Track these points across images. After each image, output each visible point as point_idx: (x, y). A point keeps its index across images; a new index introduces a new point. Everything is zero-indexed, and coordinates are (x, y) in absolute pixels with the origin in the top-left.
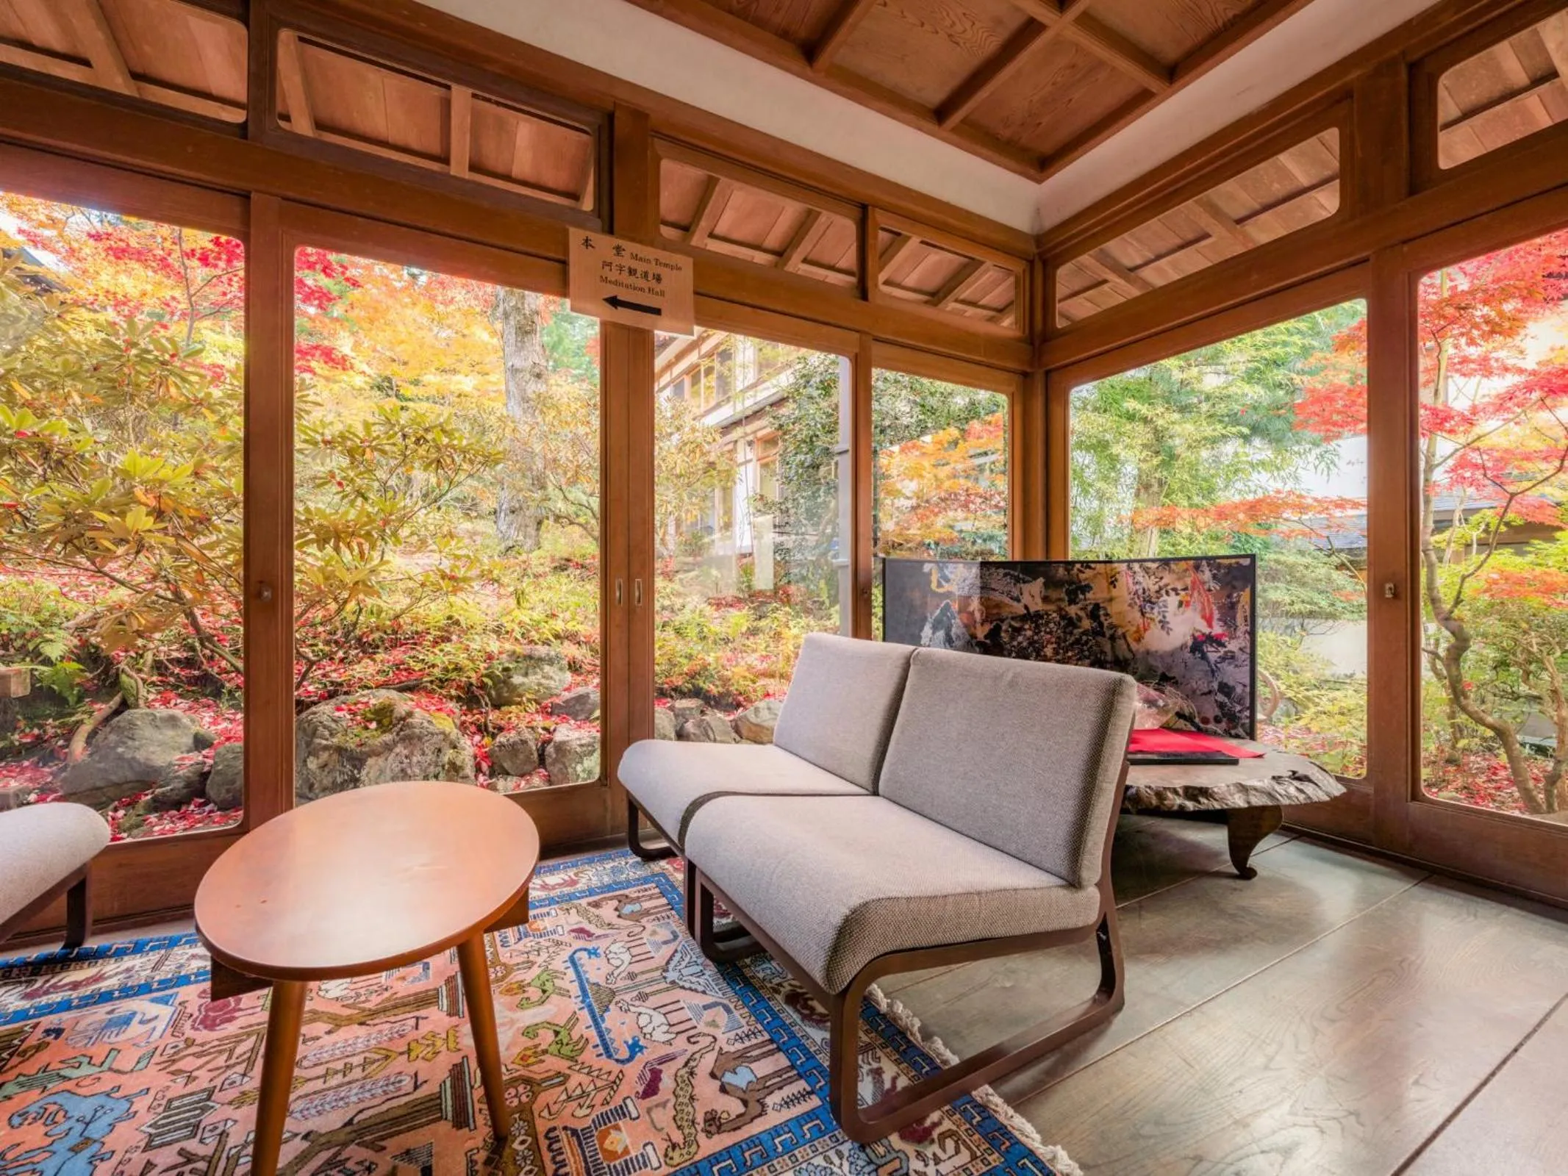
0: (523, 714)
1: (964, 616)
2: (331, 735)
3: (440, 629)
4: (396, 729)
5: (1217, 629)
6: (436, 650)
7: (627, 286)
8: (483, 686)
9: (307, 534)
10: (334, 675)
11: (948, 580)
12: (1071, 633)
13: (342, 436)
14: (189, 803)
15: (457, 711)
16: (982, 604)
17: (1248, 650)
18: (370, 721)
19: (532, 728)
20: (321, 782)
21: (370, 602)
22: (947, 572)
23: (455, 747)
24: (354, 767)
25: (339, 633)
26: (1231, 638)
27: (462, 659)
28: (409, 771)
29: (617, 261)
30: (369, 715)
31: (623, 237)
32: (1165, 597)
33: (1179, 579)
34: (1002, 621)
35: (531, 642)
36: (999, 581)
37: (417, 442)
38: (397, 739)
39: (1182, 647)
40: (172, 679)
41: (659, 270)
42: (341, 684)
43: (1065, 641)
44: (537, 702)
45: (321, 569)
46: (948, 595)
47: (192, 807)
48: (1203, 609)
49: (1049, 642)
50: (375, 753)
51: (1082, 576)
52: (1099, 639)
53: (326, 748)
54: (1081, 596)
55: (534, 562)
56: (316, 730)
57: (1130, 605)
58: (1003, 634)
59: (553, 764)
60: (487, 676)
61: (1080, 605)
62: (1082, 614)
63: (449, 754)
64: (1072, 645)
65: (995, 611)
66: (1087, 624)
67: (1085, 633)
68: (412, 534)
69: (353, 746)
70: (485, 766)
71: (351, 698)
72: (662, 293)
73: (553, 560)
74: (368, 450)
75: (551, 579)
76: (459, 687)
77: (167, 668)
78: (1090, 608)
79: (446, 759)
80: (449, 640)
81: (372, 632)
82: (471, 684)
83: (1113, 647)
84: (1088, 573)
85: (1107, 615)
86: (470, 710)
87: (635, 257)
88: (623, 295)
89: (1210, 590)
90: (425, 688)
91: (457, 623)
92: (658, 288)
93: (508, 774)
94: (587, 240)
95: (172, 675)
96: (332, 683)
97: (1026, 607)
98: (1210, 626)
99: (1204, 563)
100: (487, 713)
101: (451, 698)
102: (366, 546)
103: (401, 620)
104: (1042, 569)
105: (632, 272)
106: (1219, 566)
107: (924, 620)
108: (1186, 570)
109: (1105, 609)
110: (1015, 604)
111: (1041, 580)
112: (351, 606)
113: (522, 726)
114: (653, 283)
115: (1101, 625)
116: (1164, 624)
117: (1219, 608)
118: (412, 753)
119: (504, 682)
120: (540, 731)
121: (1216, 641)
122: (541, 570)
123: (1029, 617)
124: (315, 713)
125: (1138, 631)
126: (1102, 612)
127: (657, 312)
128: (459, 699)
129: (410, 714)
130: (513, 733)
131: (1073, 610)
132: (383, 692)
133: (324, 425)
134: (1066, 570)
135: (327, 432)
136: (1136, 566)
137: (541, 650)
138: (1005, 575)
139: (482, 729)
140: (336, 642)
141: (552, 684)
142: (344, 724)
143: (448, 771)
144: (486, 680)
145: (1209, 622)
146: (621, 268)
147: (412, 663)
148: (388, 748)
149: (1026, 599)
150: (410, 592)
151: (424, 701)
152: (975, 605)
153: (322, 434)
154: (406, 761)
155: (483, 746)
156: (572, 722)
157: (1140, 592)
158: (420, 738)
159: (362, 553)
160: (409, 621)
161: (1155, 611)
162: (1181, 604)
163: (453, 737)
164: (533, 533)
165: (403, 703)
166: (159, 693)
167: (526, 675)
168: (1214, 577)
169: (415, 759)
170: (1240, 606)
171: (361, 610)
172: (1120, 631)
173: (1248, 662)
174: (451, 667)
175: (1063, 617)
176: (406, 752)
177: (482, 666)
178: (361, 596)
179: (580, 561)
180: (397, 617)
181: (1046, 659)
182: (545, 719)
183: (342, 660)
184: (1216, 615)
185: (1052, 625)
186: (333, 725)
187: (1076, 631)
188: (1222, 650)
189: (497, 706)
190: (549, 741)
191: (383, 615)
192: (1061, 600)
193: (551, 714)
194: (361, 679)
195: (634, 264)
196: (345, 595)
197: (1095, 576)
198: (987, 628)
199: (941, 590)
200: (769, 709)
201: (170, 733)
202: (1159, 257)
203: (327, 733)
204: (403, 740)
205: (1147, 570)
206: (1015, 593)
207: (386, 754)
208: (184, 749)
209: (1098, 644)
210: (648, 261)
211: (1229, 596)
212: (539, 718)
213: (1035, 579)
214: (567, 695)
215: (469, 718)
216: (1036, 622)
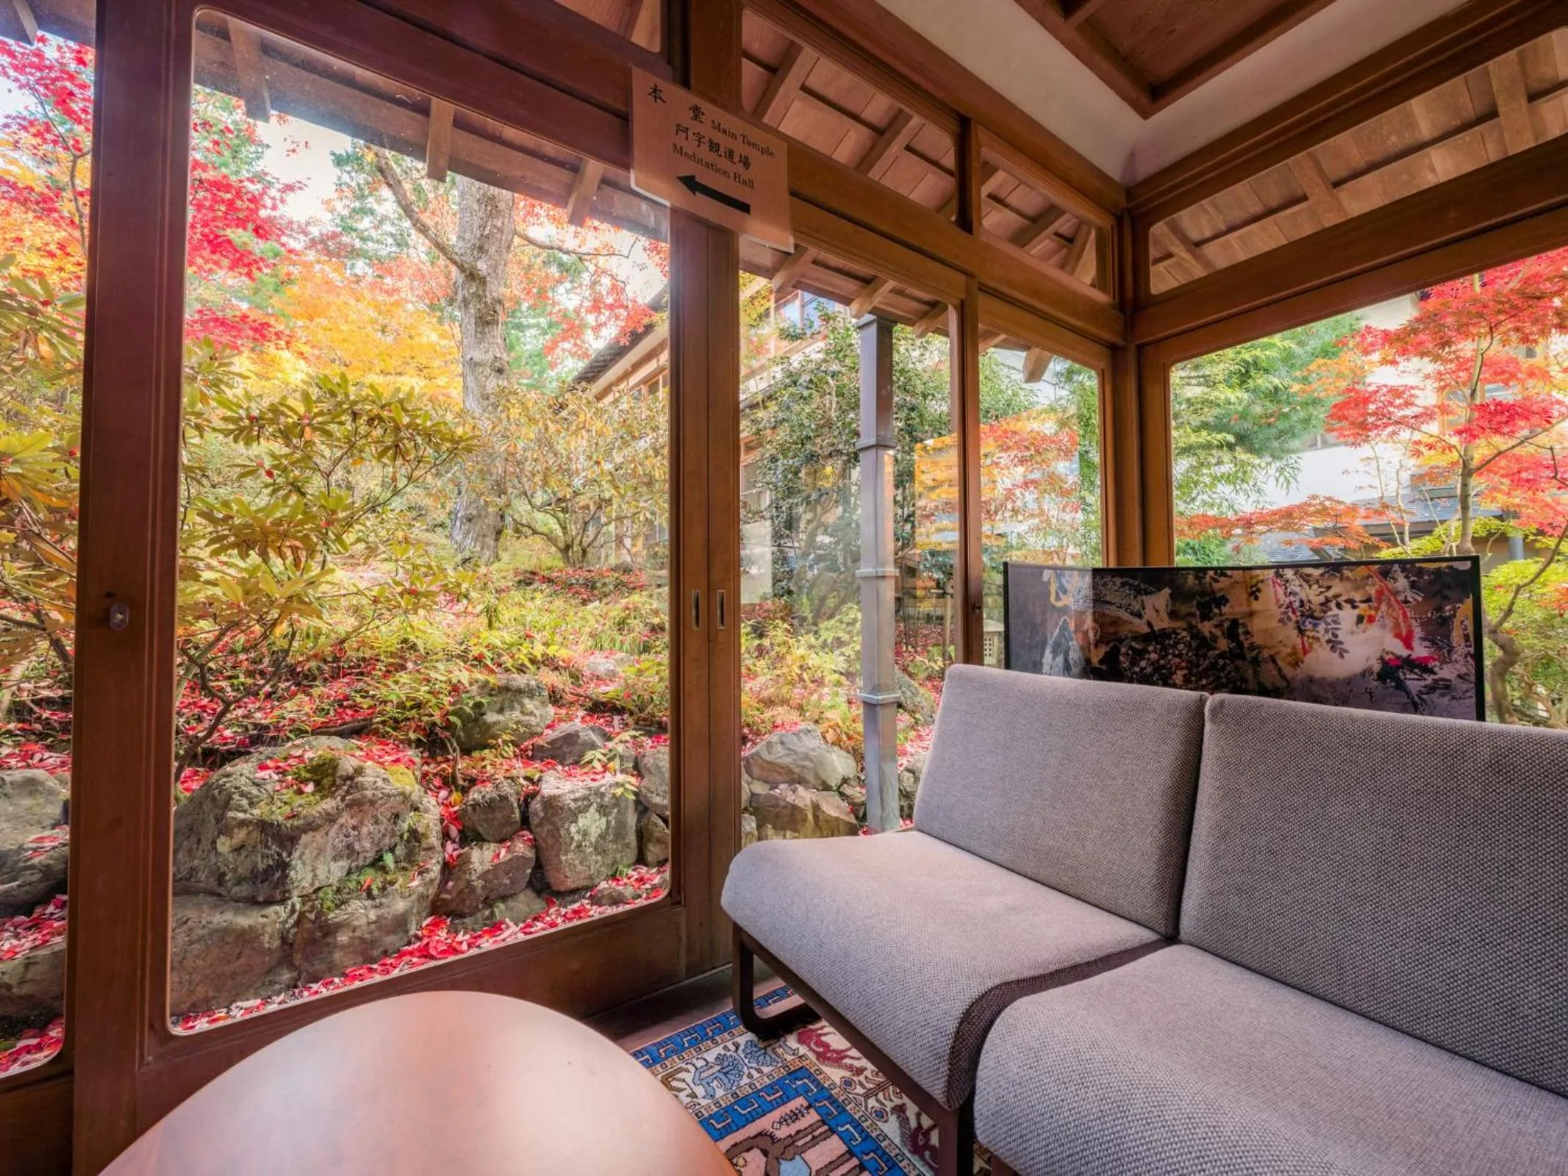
0: (499, 760)
1: (1080, 636)
2: (252, 804)
3: (392, 655)
4: (341, 792)
5: (1420, 650)
6: (389, 682)
7: (707, 165)
8: (449, 726)
9: (226, 537)
10: (258, 715)
11: (1065, 592)
12: (1205, 656)
13: (274, 409)
14: (47, 903)
15: (417, 760)
16: (1095, 620)
17: (1473, 678)
18: (305, 781)
19: (512, 778)
20: (235, 870)
21: (305, 623)
22: (1064, 581)
23: (416, 809)
24: (282, 846)
25: (266, 661)
26: (1443, 662)
27: (422, 692)
28: (357, 847)
29: (695, 127)
30: (304, 774)
31: (703, 95)
32: (1335, 611)
33: (1357, 588)
34: (1121, 641)
35: (507, 670)
36: (1114, 591)
37: (370, 422)
38: (342, 806)
39: (1365, 674)
40: (38, 727)
41: (747, 151)
42: (266, 728)
43: (1198, 666)
44: (515, 744)
45: (242, 582)
46: (1065, 610)
47: (51, 909)
48: (1397, 625)
49: (1178, 667)
50: (311, 827)
51: (1216, 586)
52: (1239, 663)
53: (243, 823)
54: (1216, 611)
55: (496, 576)
56: (230, 798)
57: (1281, 621)
58: (1122, 658)
59: (540, 825)
60: (455, 713)
61: (1214, 622)
62: (1217, 632)
63: (409, 821)
64: (1205, 670)
65: (1112, 630)
66: (1223, 644)
67: (1222, 655)
68: (359, 540)
69: (280, 819)
70: (454, 831)
71: (280, 751)
72: (749, 184)
73: (516, 574)
74: (308, 429)
75: (517, 596)
76: (418, 729)
77: (31, 711)
78: (1226, 625)
79: (405, 826)
80: (403, 667)
81: (308, 660)
82: (434, 724)
83: (1256, 674)
84: (1224, 582)
85: (1247, 633)
86: (433, 756)
87: (717, 127)
88: (705, 178)
89: (1406, 602)
90: (376, 732)
91: (414, 647)
92: (745, 175)
93: (484, 840)
94: (655, 90)
95: (39, 719)
96: (256, 726)
97: (1149, 624)
98: (1408, 645)
99: (1396, 567)
100: (455, 760)
101: (409, 743)
102: (303, 554)
103: (346, 645)
104: (1168, 577)
105: (714, 147)
106: (1420, 572)
107: (1044, 643)
108: (1369, 576)
109: (1244, 625)
110: (1136, 620)
111: (1167, 591)
112: (283, 628)
113: (500, 776)
114: (740, 168)
115: (1240, 645)
116: (1334, 644)
117: (1422, 625)
118: (362, 823)
119: (476, 720)
120: (522, 781)
121: (1421, 666)
122: (503, 584)
123: (1154, 636)
124: (228, 776)
125: (1294, 653)
126: (1241, 630)
127: (745, 208)
128: (419, 743)
129: (359, 771)
130: (489, 787)
131: (1206, 628)
132: (323, 740)
133: (249, 397)
134: (1197, 578)
135: (253, 405)
136: (1289, 573)
137: (520, 680)
138: (1123, 585)
139: (448, 782)
140: (262, 673)
141: (533, 720)
142: (269, 787)
143: (408, 841)
144: (453, 719)
145: (1407, 642)
146: (700, 138)
147: (359, 700)
148: (331, 819)
149: (1149, 614)
150: (356, 610)
151: (376, 749)
152: (1089, 623)
153: (248, 409)
154: (352, 833)
155: (451, 805)
156: (560, 768)
157: (1297, 604)
158: (372, 803)
159: (297, 562)
160: (355, 645)
161: (1322, 627)
162: (1360, 619)
163: (414, 797)
164: (492, 543)
165: (349, 755)
166: (17, 744)
167: (501, 711)
168: (1413, 585)
169: (365, 830)
170: (1456, 622)
171: (294, 634)
172: (1266, 654)
173: (1472, 693)
174: (409, 704)
175: (1194, 636)
176: (353, 822)
177: (446, 700)
178: (295, 616)
179: (546, 573)
180: (342, 642)
181: (1174, 686)
182: (526, 765)
183: (268, 696)
184: (1418, 632)
185: (1181, 647)
186: (254, 791)
187: (1211, 653)
188: (1429, 679)
189: (466, 752)
190: (534, 795)
191: (322, 639)
192: (1191, 615)
193: (532, 758)
194: (292, 720)
195: (718, 137)
196: (275, 614)
197: (1233, 585)
198: (1102, 650)
199: (1059, 604)
200: (782, 743)
201: (27, 802)
202: (1231, 229)
203: (245, 802)
204: (349, 806)
205: (1306, 579)
206: (1137, 607)
207: (327, 827)
208: (48, 822)
209: (1237, 669)
210: (734, 136)
211: (1439, 609)
212: (519, 764)
213: (1160, 590)
214: (551, 735)
215: (431, 768)
216: (1162, 643)
